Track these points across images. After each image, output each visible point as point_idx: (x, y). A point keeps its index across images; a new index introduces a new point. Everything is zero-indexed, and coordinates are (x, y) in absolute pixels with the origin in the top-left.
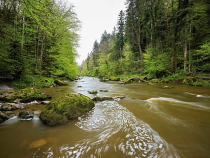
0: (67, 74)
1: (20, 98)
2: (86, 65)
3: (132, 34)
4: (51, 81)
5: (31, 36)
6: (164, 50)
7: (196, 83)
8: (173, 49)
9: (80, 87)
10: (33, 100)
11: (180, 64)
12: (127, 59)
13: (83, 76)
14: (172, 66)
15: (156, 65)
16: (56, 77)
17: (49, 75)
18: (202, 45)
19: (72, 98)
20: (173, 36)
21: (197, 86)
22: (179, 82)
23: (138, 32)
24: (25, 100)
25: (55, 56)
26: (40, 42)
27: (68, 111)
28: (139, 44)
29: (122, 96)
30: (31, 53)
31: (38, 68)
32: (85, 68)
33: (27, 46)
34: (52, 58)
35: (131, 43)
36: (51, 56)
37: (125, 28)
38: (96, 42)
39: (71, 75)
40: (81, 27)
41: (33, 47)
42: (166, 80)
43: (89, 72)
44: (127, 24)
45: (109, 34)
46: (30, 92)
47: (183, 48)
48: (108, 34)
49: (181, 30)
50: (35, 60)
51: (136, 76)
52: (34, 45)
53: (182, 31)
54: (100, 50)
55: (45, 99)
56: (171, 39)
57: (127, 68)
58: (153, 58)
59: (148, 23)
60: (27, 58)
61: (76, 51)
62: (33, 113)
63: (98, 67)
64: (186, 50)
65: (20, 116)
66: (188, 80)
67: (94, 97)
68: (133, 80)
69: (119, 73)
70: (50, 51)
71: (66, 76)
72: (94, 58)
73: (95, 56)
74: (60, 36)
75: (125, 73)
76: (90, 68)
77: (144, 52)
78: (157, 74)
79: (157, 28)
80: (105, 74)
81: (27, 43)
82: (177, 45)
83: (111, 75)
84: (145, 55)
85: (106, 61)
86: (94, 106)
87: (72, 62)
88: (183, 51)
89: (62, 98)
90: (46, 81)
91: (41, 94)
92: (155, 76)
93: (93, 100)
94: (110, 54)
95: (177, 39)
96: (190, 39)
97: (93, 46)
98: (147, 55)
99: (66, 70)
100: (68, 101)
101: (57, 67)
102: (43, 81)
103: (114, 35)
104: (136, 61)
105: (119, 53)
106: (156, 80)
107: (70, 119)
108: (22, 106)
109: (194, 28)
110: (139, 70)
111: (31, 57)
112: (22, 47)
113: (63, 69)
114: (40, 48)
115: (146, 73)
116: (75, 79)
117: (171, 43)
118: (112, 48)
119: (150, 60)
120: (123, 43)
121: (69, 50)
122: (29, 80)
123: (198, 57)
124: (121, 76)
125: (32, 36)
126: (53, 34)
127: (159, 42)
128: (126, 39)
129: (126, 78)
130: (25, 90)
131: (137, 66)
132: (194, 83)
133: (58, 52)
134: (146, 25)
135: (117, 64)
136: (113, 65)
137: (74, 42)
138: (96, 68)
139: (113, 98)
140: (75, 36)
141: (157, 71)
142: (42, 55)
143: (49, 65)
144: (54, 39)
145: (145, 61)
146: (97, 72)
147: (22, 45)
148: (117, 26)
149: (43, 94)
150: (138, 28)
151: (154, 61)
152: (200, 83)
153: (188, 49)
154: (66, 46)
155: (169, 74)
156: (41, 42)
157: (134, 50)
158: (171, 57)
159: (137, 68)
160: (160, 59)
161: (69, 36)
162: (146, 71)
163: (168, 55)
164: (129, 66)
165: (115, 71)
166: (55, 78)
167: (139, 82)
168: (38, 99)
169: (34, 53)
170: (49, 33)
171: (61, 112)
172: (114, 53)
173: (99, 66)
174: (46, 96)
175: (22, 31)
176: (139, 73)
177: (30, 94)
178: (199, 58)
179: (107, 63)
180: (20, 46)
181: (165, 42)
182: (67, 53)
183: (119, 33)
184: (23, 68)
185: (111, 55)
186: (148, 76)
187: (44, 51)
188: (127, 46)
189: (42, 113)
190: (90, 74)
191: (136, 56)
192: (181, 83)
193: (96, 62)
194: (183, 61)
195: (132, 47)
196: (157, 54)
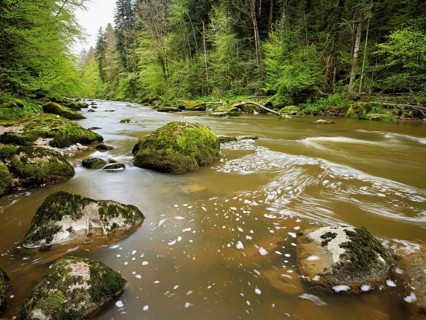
2: (94, 64)
9: (129, 121)
10: (73, 141)
14: (325, 77)
15: (293, 73)
21: (373, 119)
22: (340, 113)
24: (60, 141)
28: (253, 14)
32: (92, 74)
35: (232, 10)
42: (314, 109)
43: (106, 85)
51: (244, 100)
58: (286, 56)
63: (135, 74)
64: (357, 41)
66: (357, 108)
68: (239, 107)
72: (120, 46)
73: (122, 39)
75: (216, 91)
76: (109, 74)
77: (264, 37)
78: (295, 95)
80: (159, 93)
84: (268, 46)
85: (160, 57)
90: (20, 106)
92: (290, 100)
94: (171, 36)
96: (370, 16)
97: (115, 6)
98: (274, 47)
104: (246, 60)
105: (198, 35)
106: (293, 109)
110: (254, 84)
115: (270, 93)
118: (177, 19)
119: (282, 60)
120: (208, 8)
123: (378, 59)
124: (205, 98)
129: (219, 103)
131: (247, 76)
132: (369, 115)
135: (194, 67)
136: (181, 69)
138: (131, 76)
141: (296, 88)
145: (268, 61)
151: (291, 63)
152: (378, 115)
153: (362, 40)
155: (319, 96)
157: (238, 31)
159: (245, 80)
162: (269, 87)
163: (318, 50)
165: (187, 85)
167: (255, 112)
172: (184, 37)
173: (138, 70)
176: (252, 91)
179: (162, 63)
186: (276, 100)
188: (221, 19)
190: (112, 93)
191: (245, 48)
192: (343, 116)
193: (128, 56)
194: (349, 67)
195: (236, 21)
196: (296, 47)
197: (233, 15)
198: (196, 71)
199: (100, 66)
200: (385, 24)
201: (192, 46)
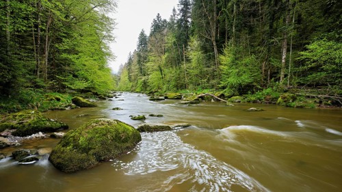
0: (93, 88)
1: (12, 127)
2: (126, 73)
3: (203, 21)
4: (65, 99)
5: (24, 18)
6: (252, 50)
7: (296, 104)
8: (266, 49)
9: (117, 109)
10: (36, 130)
11: (275, 73)
12: (194, 63)
13: (121, 90)
14: (262, 77)
15: (239, 75)
16: (74, 92)
17: (62, 89)
18: (308, 44)
19: (103, 127)
20: (267, 28)
21: (297, 107)
22: (272, 102)
23: (212, 19)
24: (22, 132)
25: (71, 57)
26: (42, 30)
27: (98, 148)
28: (213, 39)
29: (185, 124)
30: (26, 49)
31: (41, 76)
32: (125, 78)
33: (18, 36)
34: (66, 59)
35: (201, 37)
36: (64, 55)
37: (191, 11)
38: (142, 34)
39: (101, 90)
40: (115, 5)
41: (30, 39)
42: (253, 98)
43: (131, 84)
44: (195, 5)
45: (165, 21)
46: (30, 117)
47: (280, 48)
48: (162, 19)
49: (279, 18)
50: (35, 62)
51: (207, 92)
52: (31, 35)
53: (281, 21)
54: (149, 47)
55: (57, 130)
56: (263, 33)
57: (194, 79)
58: (234, 63)
59: (230, 4)
60: (20, 59)
61: (108, 48)
62: (37, 153)
63: (146, 77)
64: (284, 51)
65: (14, 157)
66: (284, 98)
67: (140, 126)
68: (201, 97)
69: (180, 86)
70: (62, 47)
71: (93, 91)
72: (139, 62)
73: (141, 58)
74: (79, 20)
75: (191, 86)
76: (133, 77)
77: (221, 52)
78: (239, 89)
79: (243, 13)
80: (159, 88)
81: (18, 31)
82: (273, 43)
83: (168, 89)
84: (222, 57)
85: (159, 67)
86: (140, 139)
87: (101, 68)
88: (281, 53)
89: (87, 127)
90: (58, 100)
91: (49, 120)
92: (237, 93)
93: (138, 130)
94: (167, 54)
95: (273, 33)
96: (292, 34)
97: (138, 40)
98: (226, 59)
99: (92, 82)
100: (97, 133)
101: (75, 76)
102: (52, 100)
103: (173, 22)
104: (208, 67)
105: (181, 53)
106: (237, 98)
107: (100, 161)
108: (17, 141)
109: (300, 16)
110: (213, 82)
111: (28, 57)
112: (9, 39)
113: (87, 80)
114: (43, 40)
115: (224, 88)
116: (109, 97)
117: (263, 40)
118: (169, 45)
119: (230, 67)
120: (188, 38)
121: (97, 46)
122: (26, 97)
123: (302, 63)
124: (183, 91)
125: (26, 18)
126: (67, 17)
127: (245, 36)
128: (193, 31)
129: (191, 94)
130: (20, 114)
131: (210, 76)
132: (294, 103)
133: (77, 48)
134: (225, 8)
135: (178, 72)
136: (171, 73)
137: (104, 33)
138: (144, 78)
139: (171, 126)
140: (105, 22)
141: (240, 85)
142: (47, 53)
143: (61, 72)
144: (69, 26)
145: (222, 67)
146: (145, 84)
147: (8, 34)
148: (179, 8)
149: (53, 121)
150: (212, 11)
151: (237, 68)
152: (302, 104)
153: (288, 50)
154: (90, 39)
155: (257, 89)
156: (44, 30)
157: (205, 49)
158: (262, 61)
159: (208, 79)
160: (246, 65)
161: (95, 21)
162: (223, 84)
163: (257, 58)
164: (197, 75)
165: (174, 83)
166: (73, 95)
167: (213, 101)
168: (45, 130)
169: (33, 50)
170: (58, 13)
171: (86, 150)
172: (174, 54)
173: (148, 75)
174: (58, 124)
175: (5, 7)
176: (213, 86)
177: (29, 121)
178: (303, 65)
179: (161, 71)
180: (5, 37)
181: (255, 37)
182: (93, 51)
183: (181, 20)
184: (14, 77)
185: (168, 56)
186: (227, 92)
187: (51, 47)
188: (195, 42)
189: (53, 152)
190: (134, 88)
191: (208, 60)
192: (275, 104)
193: (143, 67)
194: (279, 69)
195: (202, 44)
196: (241, 57)
197: (201, 40)
198: (179, 74)
199: (129, 73)
200: (306, 39)
201: (178, 60)
